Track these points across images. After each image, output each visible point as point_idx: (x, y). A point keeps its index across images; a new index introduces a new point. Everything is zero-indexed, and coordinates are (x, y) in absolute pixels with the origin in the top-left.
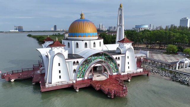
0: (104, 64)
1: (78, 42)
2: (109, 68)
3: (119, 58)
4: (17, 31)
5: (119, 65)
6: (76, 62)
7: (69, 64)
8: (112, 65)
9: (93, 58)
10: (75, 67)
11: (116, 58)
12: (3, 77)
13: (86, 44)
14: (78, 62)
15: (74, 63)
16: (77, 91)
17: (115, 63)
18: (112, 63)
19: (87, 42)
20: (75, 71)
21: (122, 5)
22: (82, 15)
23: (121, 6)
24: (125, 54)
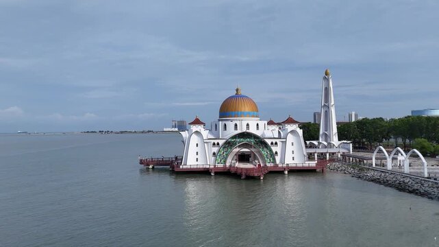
0: (253, 150)
1: (227, 123)
2: (261, 155)
3: (276, 143)
4: (177, 129)
5: (276, 153)
6: (216, 143)
7: (208, 146)
8: (265, 152)
9: (238, 140)
10: (215, 149)
11: (272, 143)
12: (142, 162)
13: (236, 125)
14: (218, 144)
15: (214, 144)
16: (212, 174)
17: (271, 151)
18: (265, 149)
19: (238, 123)
20: (214, 154)
21: (329, 71)
22: (237, 90)
23: (326, 74)
24: (286, 139)
